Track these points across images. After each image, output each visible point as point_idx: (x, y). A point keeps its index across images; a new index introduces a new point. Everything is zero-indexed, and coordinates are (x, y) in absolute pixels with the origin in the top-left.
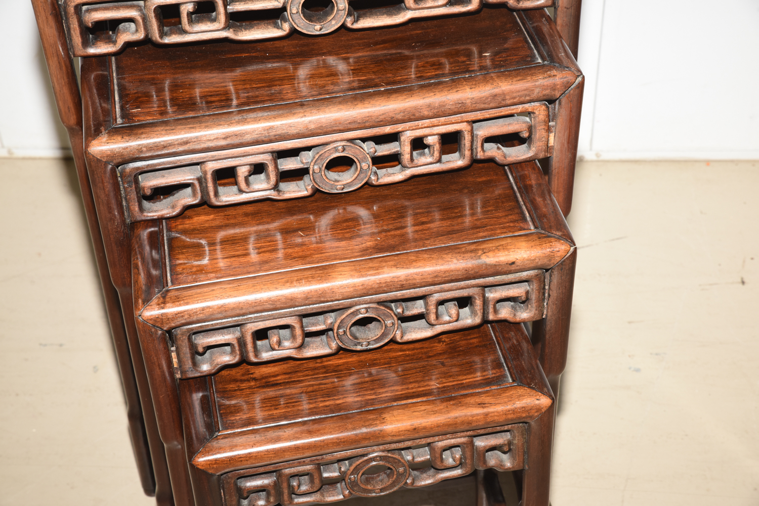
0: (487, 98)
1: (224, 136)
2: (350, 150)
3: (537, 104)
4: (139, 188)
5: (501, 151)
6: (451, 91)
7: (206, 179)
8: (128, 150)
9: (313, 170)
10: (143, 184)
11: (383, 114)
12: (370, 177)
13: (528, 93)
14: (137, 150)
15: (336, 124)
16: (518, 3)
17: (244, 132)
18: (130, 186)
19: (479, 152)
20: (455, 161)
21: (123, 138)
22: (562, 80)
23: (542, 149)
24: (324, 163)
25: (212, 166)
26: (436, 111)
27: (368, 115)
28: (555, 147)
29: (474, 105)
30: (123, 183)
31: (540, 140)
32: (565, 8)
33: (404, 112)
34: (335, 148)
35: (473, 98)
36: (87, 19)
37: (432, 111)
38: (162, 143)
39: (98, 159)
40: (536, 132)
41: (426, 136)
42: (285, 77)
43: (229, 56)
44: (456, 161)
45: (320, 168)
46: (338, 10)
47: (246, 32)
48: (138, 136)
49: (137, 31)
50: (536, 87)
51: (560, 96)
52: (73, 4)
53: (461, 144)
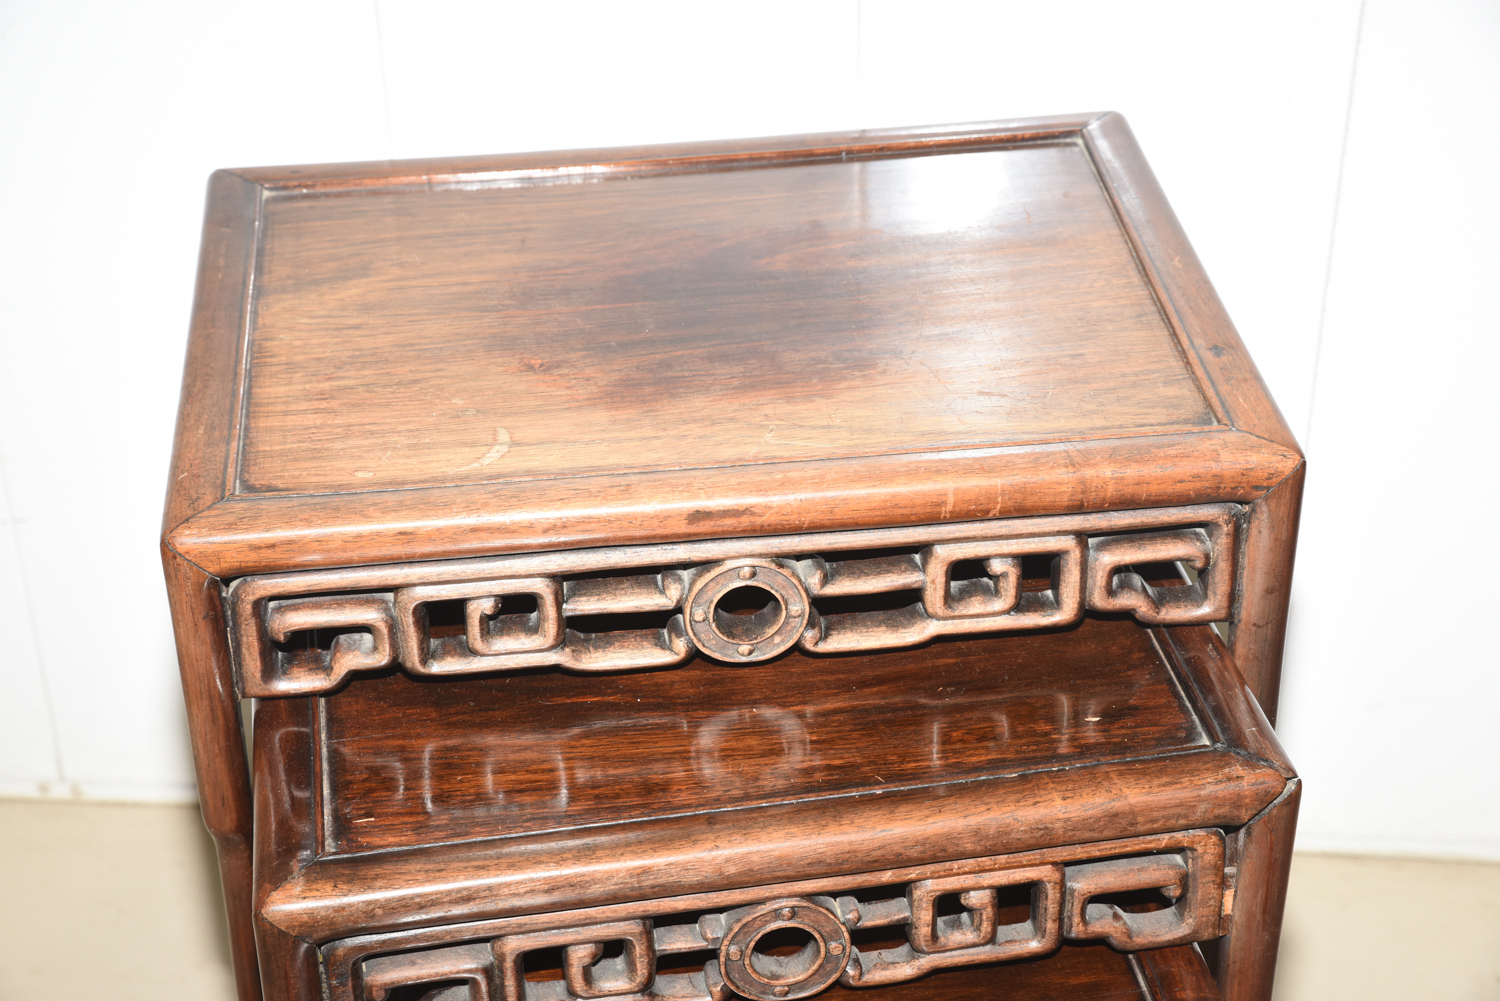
0: (1098, 820)
1: (547, 887)
2: (806, 915)
3: (1201, 833)
4: (361, 986)
5: (1121, 922)
6: (1023, 803)
7: (502, 971)
8: (345, 913)
9: (728, 955)
10: (369, 978)
11: (880, 848)
12: (845, 971)
13: (1183, 812)
14: (364, 913)
15: (781, 865)
16: (1158, 613)
17: (588, 879)
18: (342, 984)
19: (1075, 924)
20: (1024, 940)
21: (335, 886)
22: (1254, 788)
23: (1207, 922)
24: (750, 941)
25: (515, 945)
26: (991, 842)
27: (848, 848)
28: (1236, 918)
29: (1071, 833)
30: (328, 978)
31: (1204, 903)
32: (1254, 625)
33: (924, 844)
34: (775, 910)
35: (1069, 819)
36: (276, 626)
37: (983, 843)
38: (417, 900)
39: (281, 931)
40: (1196, 887)
41: (967, 890)
42: (674, 753)
43: (560, 700)
44: (1027, 940)
45: (741, 951)
46: (788, 616)
47: (597, 655)
48: (367, 883)
49: (375, 649)
50: (1200, 799)
51: (1249, 820)
52: (252, 598)
53: (1038, 907)
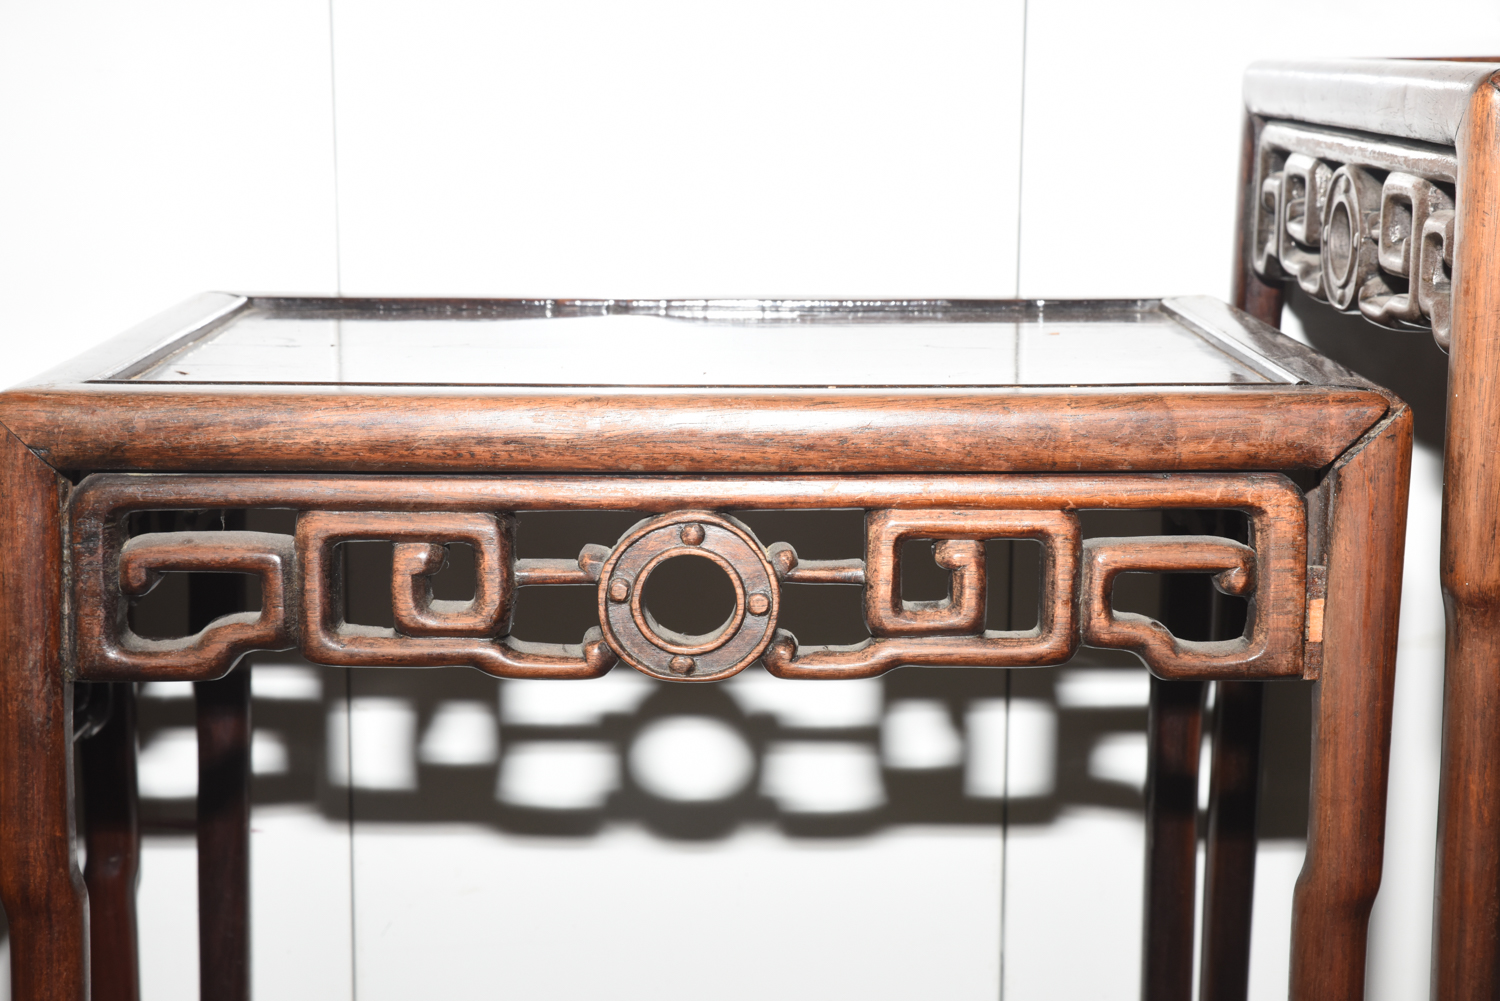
2: (719, 540)
3: (1271, 482)
5: (1162, 629)
7: (303, 566)
9: (609, 590)
10: (128, 553)
12: (771, 644)
13: (1242, 429)
18: (89, 549)
19: (1094, 615)
20: (1026, 639)
23: (1285, 641)
24: (641, 571)
25: (324, 527)
28: (1328, 645)
30: (72, 540)
31: (1279, 607)
34: (681, 525)
39: (11, 434)
40: (1266, 577)
41: (943, 536)
44: (1029, 640)
45: (629, 586)
50: (1267, 413)
51: (1338, 457)
